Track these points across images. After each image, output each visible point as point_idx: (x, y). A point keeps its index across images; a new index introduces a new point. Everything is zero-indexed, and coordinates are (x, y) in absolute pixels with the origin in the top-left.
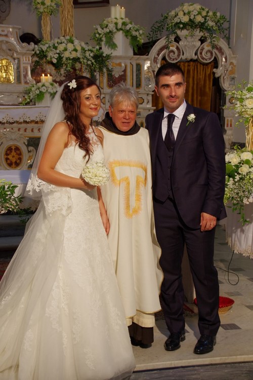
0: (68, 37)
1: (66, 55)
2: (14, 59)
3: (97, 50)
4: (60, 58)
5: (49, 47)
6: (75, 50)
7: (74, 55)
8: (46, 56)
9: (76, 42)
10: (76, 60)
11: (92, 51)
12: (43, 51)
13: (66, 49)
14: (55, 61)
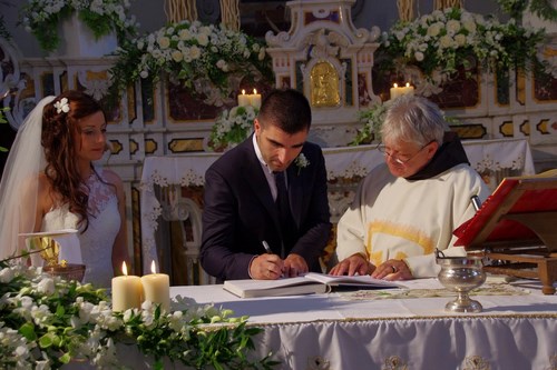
0: (449, 10)
1: (446, 42)
2: (341, 61)
3: (512, 27)
4: (431, 50)
5: (411, 32)
6: (465, 32)
7: (461, 40)
8: (403, 50)
9: (467, 17)
10: (465, 51)
11: (498, 30)
12: (398, 42)
13: (443, 33)
14: (420, 57)
